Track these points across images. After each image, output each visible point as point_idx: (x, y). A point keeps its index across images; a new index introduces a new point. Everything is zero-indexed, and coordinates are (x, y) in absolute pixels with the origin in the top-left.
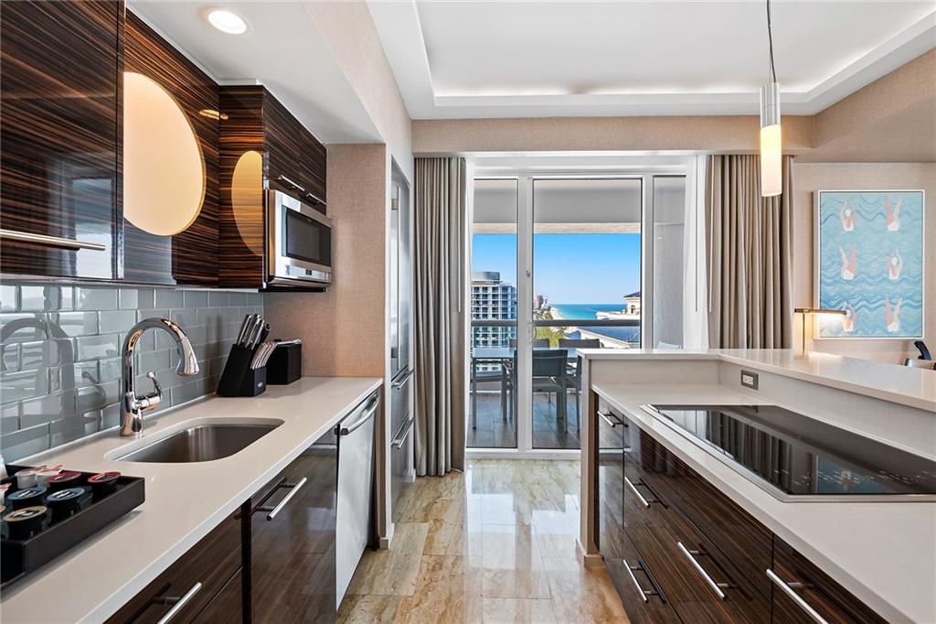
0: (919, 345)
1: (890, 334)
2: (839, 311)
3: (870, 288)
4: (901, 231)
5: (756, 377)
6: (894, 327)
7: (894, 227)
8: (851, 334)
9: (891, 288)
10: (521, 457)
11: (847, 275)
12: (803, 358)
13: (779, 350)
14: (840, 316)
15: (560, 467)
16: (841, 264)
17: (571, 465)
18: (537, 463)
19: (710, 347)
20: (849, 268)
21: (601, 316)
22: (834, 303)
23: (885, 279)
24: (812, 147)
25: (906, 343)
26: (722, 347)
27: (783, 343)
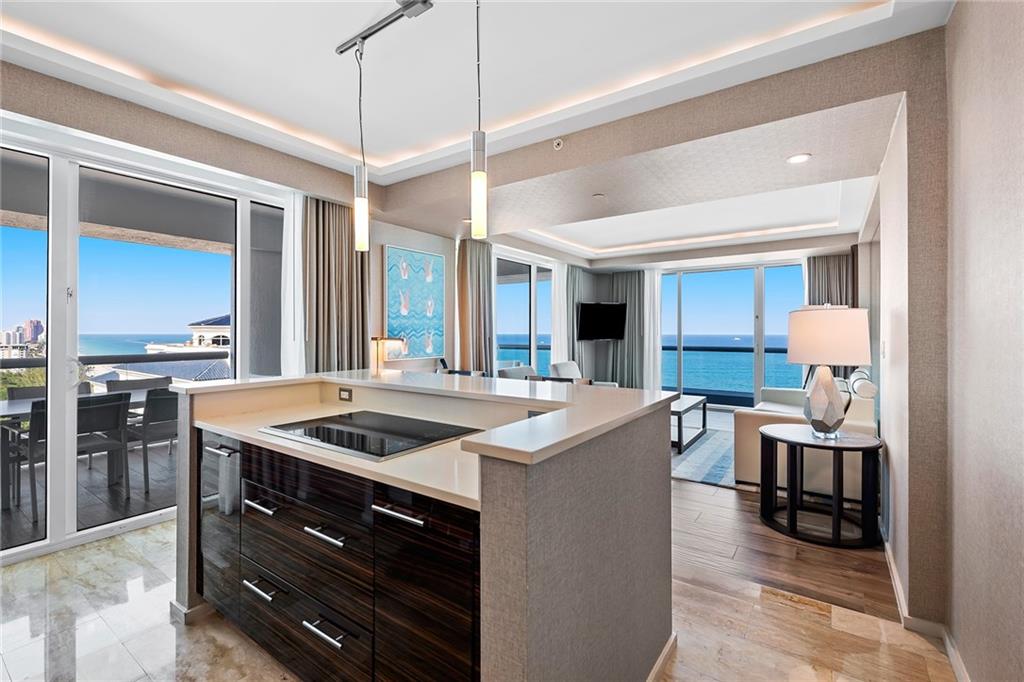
0: (442, 361)
1: (427, 355)
2: (399, 339)
3: (416, 322)
4: (433, 283)
5: (350, 392)
6: (429, 350)
7: (429, 279)
8: (406, 356)
9: (428, 322)
10: (57, 547)
11: (404, 312)
12: (377, 376)
13: (361, 370)
14: (400, 342)
15: (126, 540)
16: (400, 304)
17: (144, 533)
18: (88, 546)
19: (307, 372)
20: (405, 307)
21: (152, 349)
22: (396, 333)
23: (425, 316)
24: (383, 210)
25: (436, 360)
26: (317, 371)
27: (364, 365)
